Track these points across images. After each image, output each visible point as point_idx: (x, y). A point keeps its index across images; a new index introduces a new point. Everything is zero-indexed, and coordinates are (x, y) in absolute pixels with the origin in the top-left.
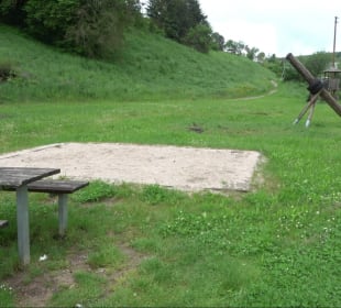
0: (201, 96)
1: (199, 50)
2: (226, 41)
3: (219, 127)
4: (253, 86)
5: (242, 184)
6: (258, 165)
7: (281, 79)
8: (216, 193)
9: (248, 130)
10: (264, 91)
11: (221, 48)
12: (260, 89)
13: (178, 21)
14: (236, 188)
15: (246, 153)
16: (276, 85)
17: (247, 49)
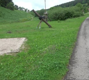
0: (12, 22)
1: (11, 10)
2: (19, 7)
3: (16, 31)
4: (27, 19)
5: (17, 50)
6: (24, 42)
7: (34, 16)
8: (8, 54)
9: (24, 31)
10: (30, 20)
11: (17, 9)
12: (29, 19)
13: (4, 2)
14: (15, 51)
15: (21, 38)
16: (33, 18)
17: (25, 9)
